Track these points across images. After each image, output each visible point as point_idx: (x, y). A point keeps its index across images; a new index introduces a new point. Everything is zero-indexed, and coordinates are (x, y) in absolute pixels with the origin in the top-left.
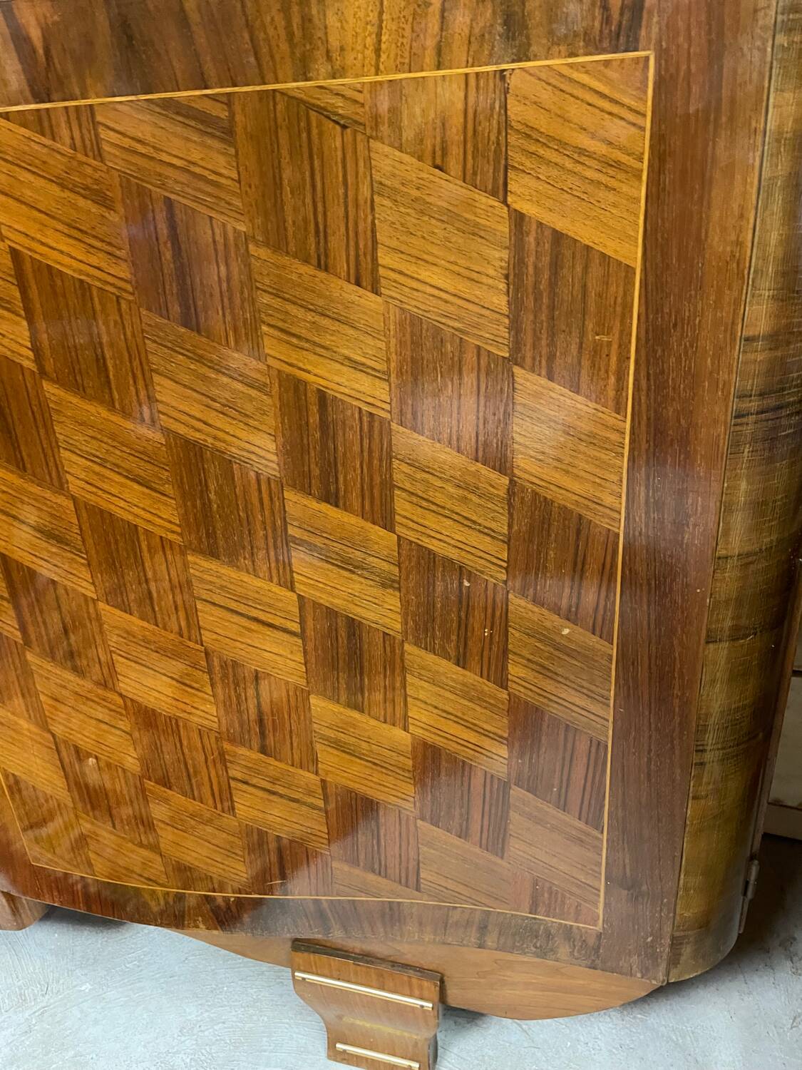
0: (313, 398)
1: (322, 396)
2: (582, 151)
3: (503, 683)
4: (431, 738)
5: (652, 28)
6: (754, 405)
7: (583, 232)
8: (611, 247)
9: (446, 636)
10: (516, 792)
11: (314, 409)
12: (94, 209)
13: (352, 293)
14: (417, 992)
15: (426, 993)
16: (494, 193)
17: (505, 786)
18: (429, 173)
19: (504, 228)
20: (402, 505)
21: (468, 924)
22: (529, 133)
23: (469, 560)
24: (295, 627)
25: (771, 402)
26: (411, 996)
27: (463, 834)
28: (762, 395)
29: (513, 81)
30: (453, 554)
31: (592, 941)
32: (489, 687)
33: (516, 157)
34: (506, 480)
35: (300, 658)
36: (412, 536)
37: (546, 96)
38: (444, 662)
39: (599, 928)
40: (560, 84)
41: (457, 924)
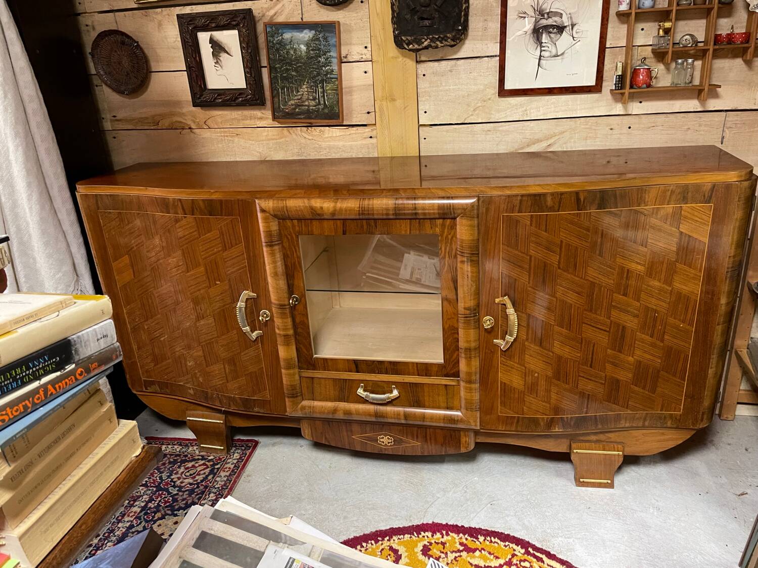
0: (626, 271)
1: (628, 270)
2: (697, 221)
3: (662, 341)
4: (639, 359)
5: (714, 199)
6: (730, 270)
7: (695, 235)
8: (701, 239)
9: (649, 329)
10: (662, 372)
11: (626, 274)
12: (585, 232)
13: (641, 248)
14: (616, 450)
15: (619, 449)
16: (676, 228)
17: (659, 371)
18: (663, 224)
19: (678, 234)
20: (643, 295)
21: (641, 418)
22: (686, 217)
23: (658, 309)
24: (608, 330)
25: (733, 269)
26: (614, 451)
27: (644, 388)
28: (732, 267)
29: (684, 208)
30: (655, 307)
31: (678, 418)
32: (658, 343)
33: (682, 221)
34: (671, 288)
35: (607, 338)
36: (643, 303)
37: (689, 210)
38: (647, 337)
39: (681, 413)
40: (693, 208)
41: (637, 419)
